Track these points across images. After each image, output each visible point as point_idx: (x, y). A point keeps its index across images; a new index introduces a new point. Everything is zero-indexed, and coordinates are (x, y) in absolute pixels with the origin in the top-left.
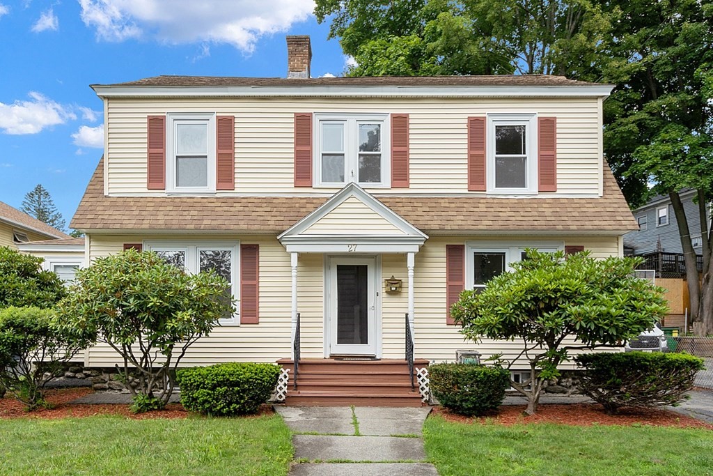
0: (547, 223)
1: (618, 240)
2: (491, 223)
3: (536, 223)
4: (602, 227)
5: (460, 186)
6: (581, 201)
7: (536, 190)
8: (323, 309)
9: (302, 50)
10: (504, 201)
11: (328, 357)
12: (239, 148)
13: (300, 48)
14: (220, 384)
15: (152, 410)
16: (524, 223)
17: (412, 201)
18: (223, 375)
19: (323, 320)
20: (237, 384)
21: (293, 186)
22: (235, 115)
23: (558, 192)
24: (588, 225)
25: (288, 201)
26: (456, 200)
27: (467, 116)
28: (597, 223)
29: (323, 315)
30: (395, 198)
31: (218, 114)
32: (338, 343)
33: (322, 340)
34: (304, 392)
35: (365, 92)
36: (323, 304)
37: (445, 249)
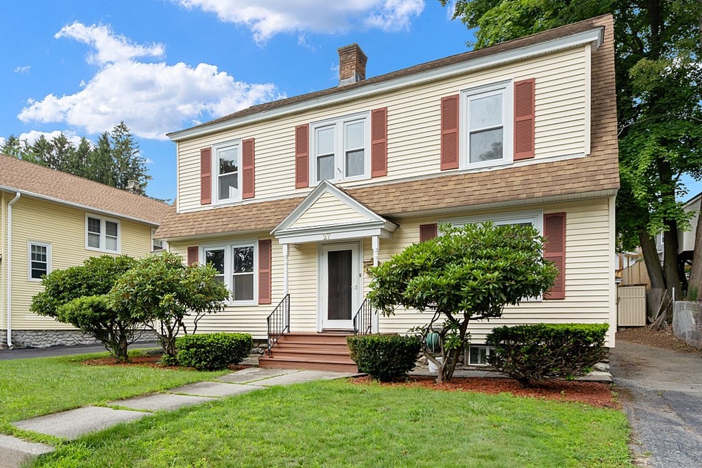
0: (512, 193)
1: (609, 201)
2: (453, 200)
3: (499, 195)
4: (572, 191)
5: (432, 166)
6: (563, 164)
7: (511, 160)
8: (316, 290)
9: (351, 58)
10: (476, 176)
11: (321, 331)
12: (258, 163)
13: (349, 56)
14: (192, 346)
15: (172, 365)
16: (486, 196)
17: (400, 186)
18: (193, 340)
19: (316, 299)
20: (203, 346)
21: (294, 188)
22: (255, 137)
23: (536, 157)
24: (557, 190)
25: (291, 201)
26: (428, 182)
27: (440, 97)
28: (566, 186)
29: (316, 295)
30: (375, 187)
31: (244, 139)
32: (329, 319)
33: (316, 317)
34: (276, 358)
35: (351, 95)
36: (316, 286)
37: (418, 230)
